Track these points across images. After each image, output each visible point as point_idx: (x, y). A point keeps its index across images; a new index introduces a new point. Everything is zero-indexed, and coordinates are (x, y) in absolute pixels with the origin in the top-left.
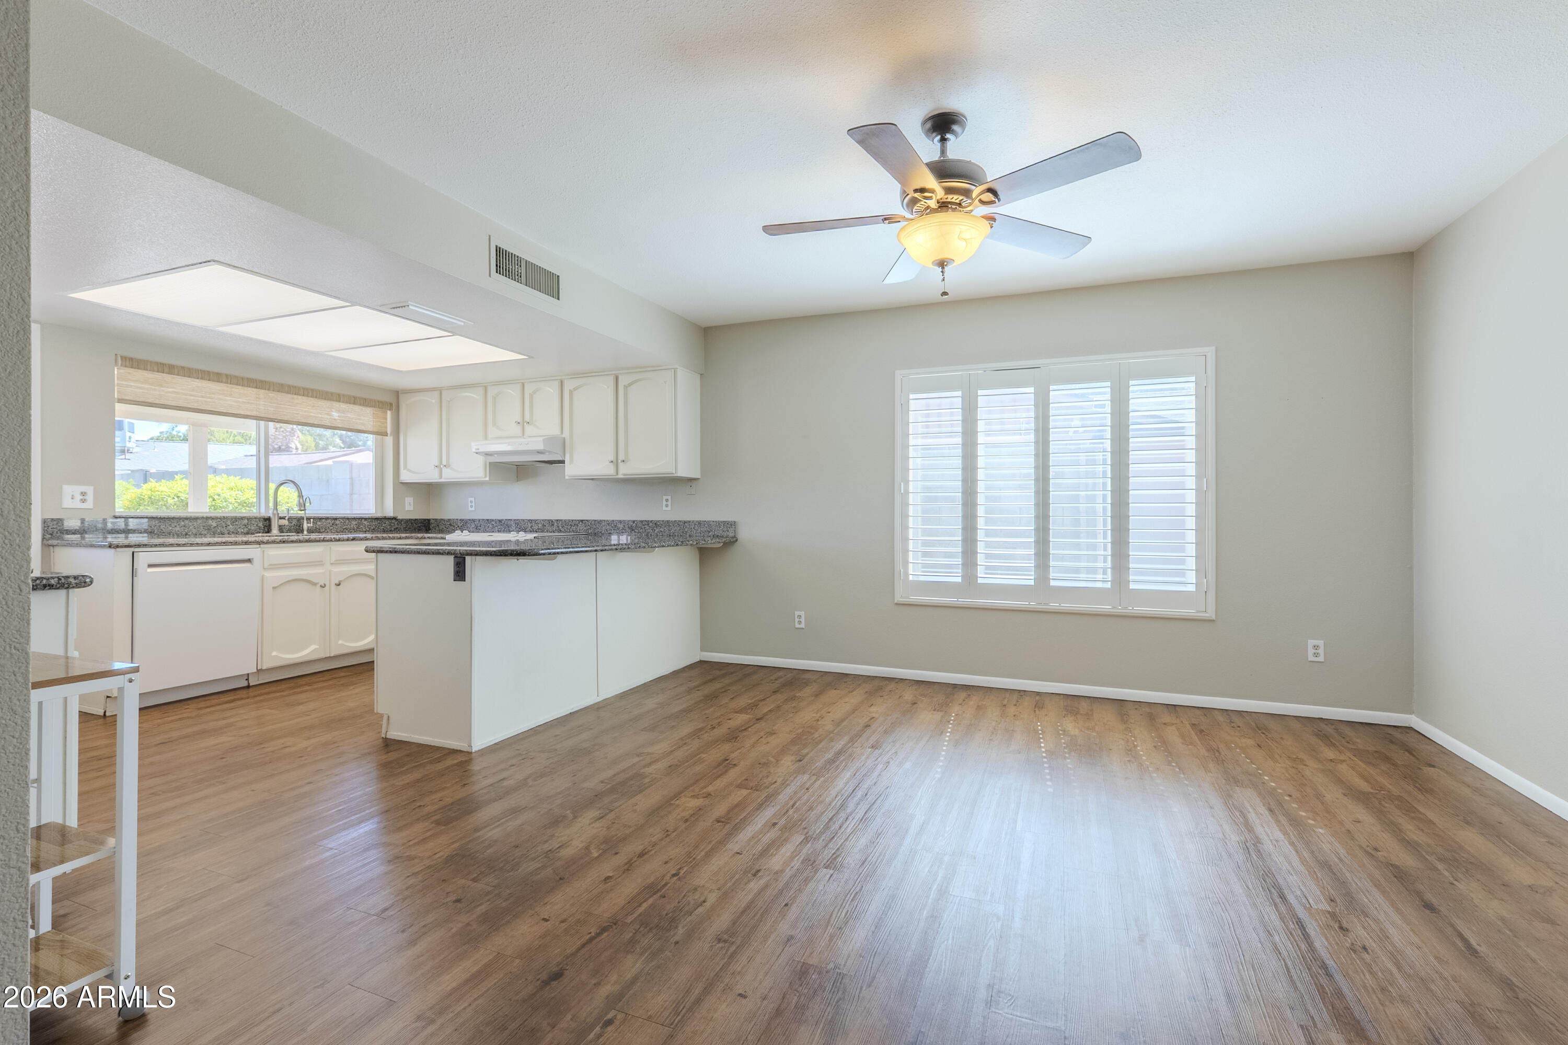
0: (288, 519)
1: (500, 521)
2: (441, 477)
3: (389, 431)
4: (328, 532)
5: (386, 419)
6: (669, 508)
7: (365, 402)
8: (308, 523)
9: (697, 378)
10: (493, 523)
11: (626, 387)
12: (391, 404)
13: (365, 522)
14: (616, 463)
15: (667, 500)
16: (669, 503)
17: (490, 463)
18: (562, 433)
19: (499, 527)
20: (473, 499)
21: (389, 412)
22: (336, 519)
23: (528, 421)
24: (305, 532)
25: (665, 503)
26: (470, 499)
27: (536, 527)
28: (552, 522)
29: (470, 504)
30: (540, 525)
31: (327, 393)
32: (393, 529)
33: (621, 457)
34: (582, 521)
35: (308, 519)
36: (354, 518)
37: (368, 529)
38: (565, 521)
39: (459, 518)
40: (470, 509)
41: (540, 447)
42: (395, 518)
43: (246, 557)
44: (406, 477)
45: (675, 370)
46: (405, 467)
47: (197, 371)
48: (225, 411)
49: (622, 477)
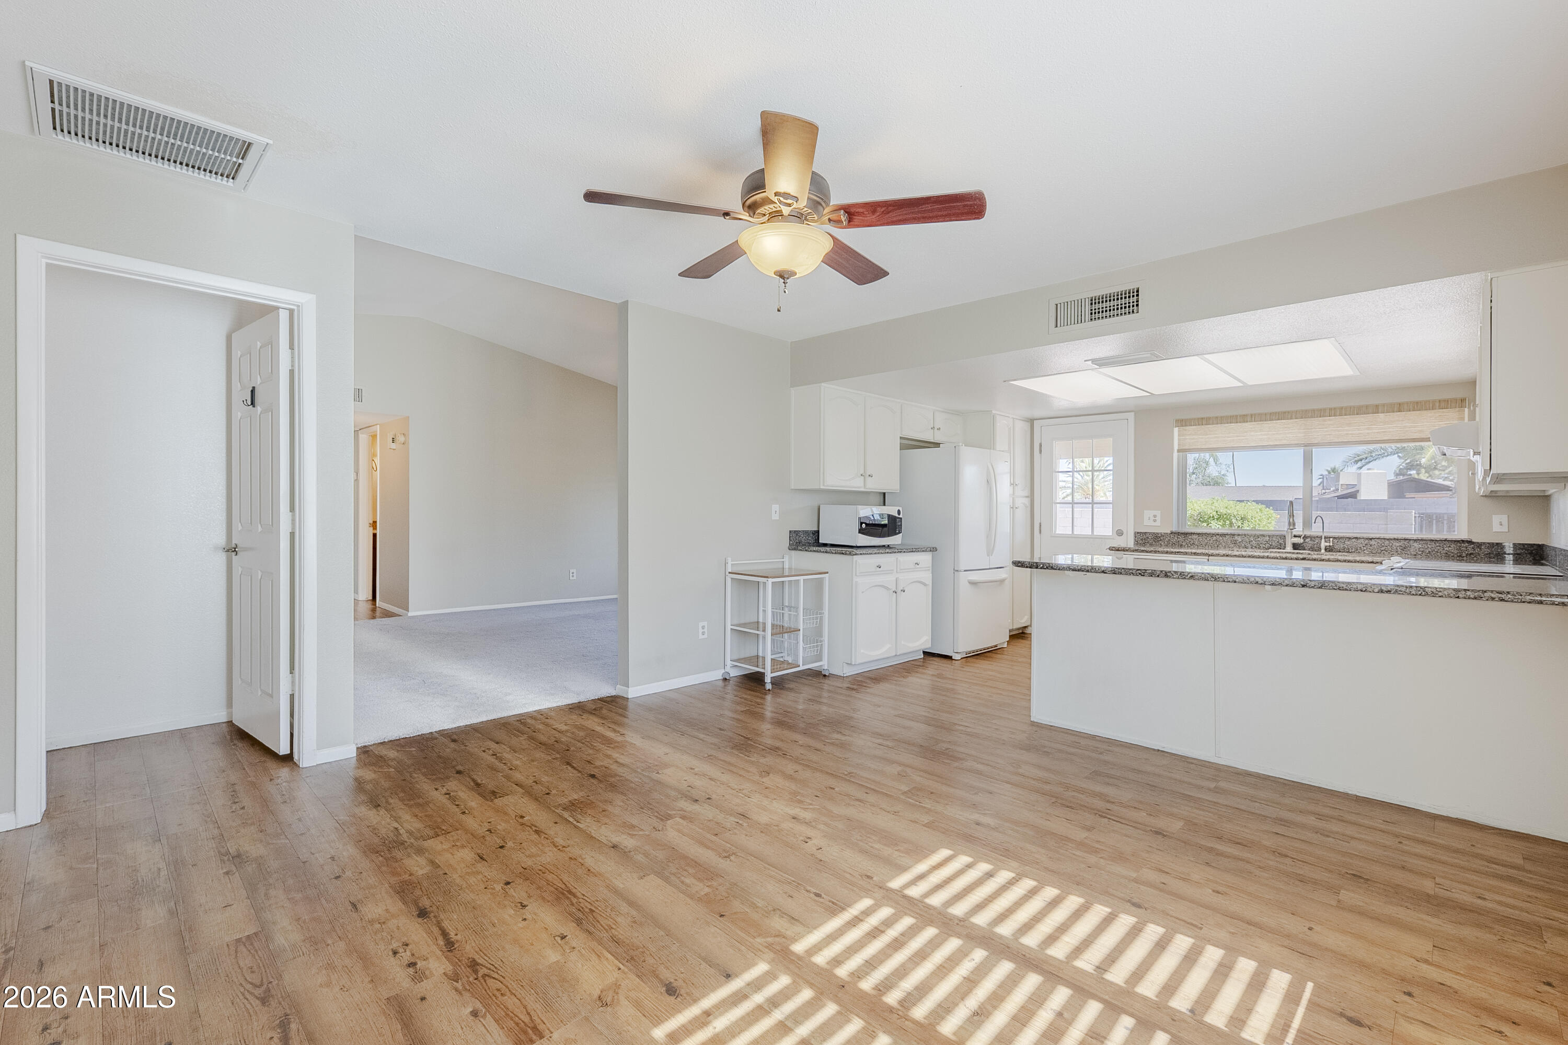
0: (1303, 538)
4: (1358, 552)
7: (1419, 406)
8: (1326, 542)
12: (1462, 400)
21: (1465, 410)
24: (1323, 551)
31: (1359, 407)
32: (1464, 554)
35: (1327, 538)
37: (1421, 553)
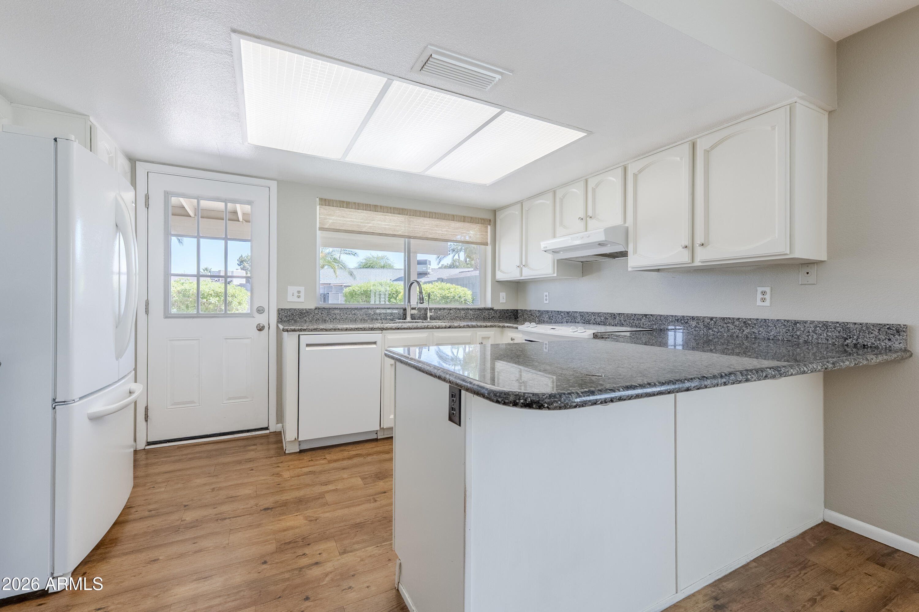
0: (417, 310)
1: (568, 313)
2: (521, 276)
3: (489, 242)
4: (445, 319)
5: (487, 232)
6: (767, 303)
7: (472, 220)
8: (430, 312)
9: (825, 118)
10: (562, 314)
11: (707, 152)
12: (490, 220)
13: (471, 312)
14: (691, 248)
15: (764, 293)
16: (768, 297)
17: (558, 260)
18: (625, 222)
19: (567, 318)
20: (547, 294)
21: (489, 227)
22: (451, 309)
23: (591, 215)
24: (429, 319)
25: (759, 296)
26: (545, 294)
27: (598, 320)
28: (614, 315)
29: (545, 298)
30: (602, 318)
31: (445, 215)
32: (490, 317)
33: (699, 240)
34: (646, 315)
36: (463, 309)
37: (473, 317)
38: (627, 315)
39: (537, 309)
40: (545, 302)
41: (601, 238)
42: (492, 309)
43: (373, 341)
44: (500, 276)
45: (792, 108)
46: (499, 269)
47: (363, 204)
48: (381, 232)
49: (700, 264)
